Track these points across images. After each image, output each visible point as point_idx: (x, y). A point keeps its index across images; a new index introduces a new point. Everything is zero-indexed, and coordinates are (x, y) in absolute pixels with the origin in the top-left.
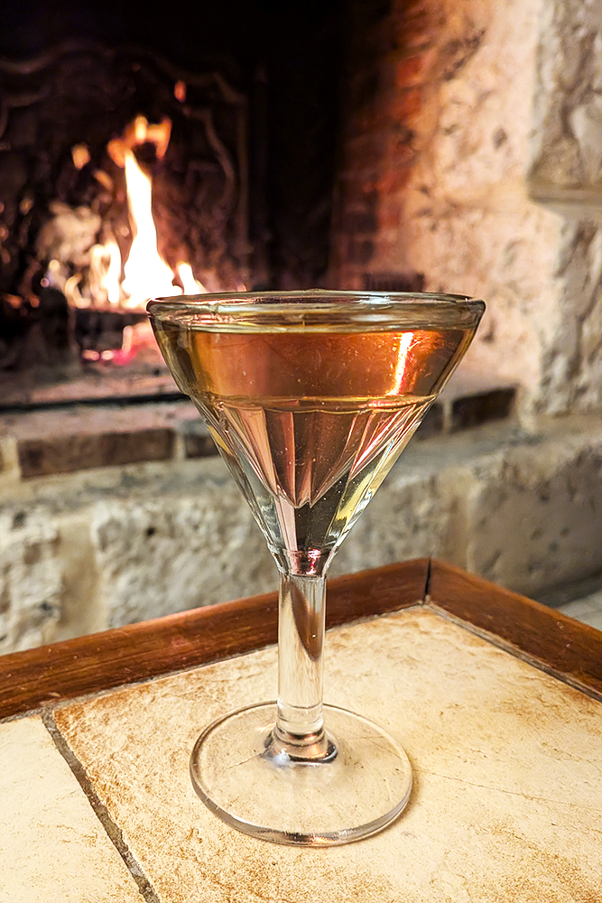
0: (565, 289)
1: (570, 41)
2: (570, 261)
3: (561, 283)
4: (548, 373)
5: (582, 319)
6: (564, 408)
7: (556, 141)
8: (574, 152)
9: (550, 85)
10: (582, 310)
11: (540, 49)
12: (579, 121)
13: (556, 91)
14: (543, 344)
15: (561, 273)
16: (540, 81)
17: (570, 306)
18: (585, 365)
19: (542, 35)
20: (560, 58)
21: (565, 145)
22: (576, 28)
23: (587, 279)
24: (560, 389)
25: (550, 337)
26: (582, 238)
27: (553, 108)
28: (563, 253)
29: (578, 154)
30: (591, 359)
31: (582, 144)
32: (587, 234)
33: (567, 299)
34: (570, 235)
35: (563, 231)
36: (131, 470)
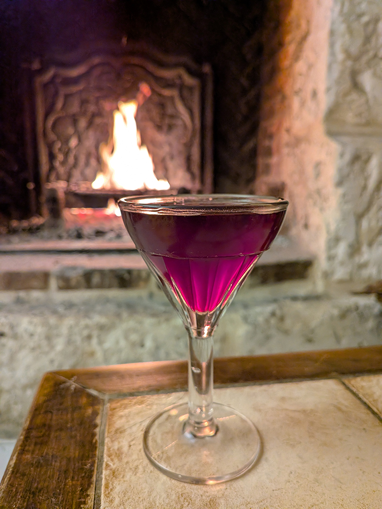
0: (344, 195)
1: (356, 26)
2: (348, 175)
3: (340, 191)
4: (333, 252)
5: (359, 217)
6: (347, 277)
7: (346, 94)
8: (363, 100)
9: (340, 56)
10: (360, 210)
11: (332, 33)
12: (367, 80)
13: (344, 61)
14: (328, 232)
15: (340, 184)
16: (332, 54)
17: (348, 207)
18: (365, 248)
19: (333, 23)
20: (347, 37)
21: (354, 96)
22: (360, 16)
23: (365, 188)
24: (342, 263)
25: (333, 227)
26: (359, 159)
27: (342, 72)
28: (340, 170)
29: (367, 102)
30: (370, 245)
31: (370, 96)
32: (364, 157)
33: (346, 202)
34: (348, 157)
35: (342, 155)
36: (22, 294)
